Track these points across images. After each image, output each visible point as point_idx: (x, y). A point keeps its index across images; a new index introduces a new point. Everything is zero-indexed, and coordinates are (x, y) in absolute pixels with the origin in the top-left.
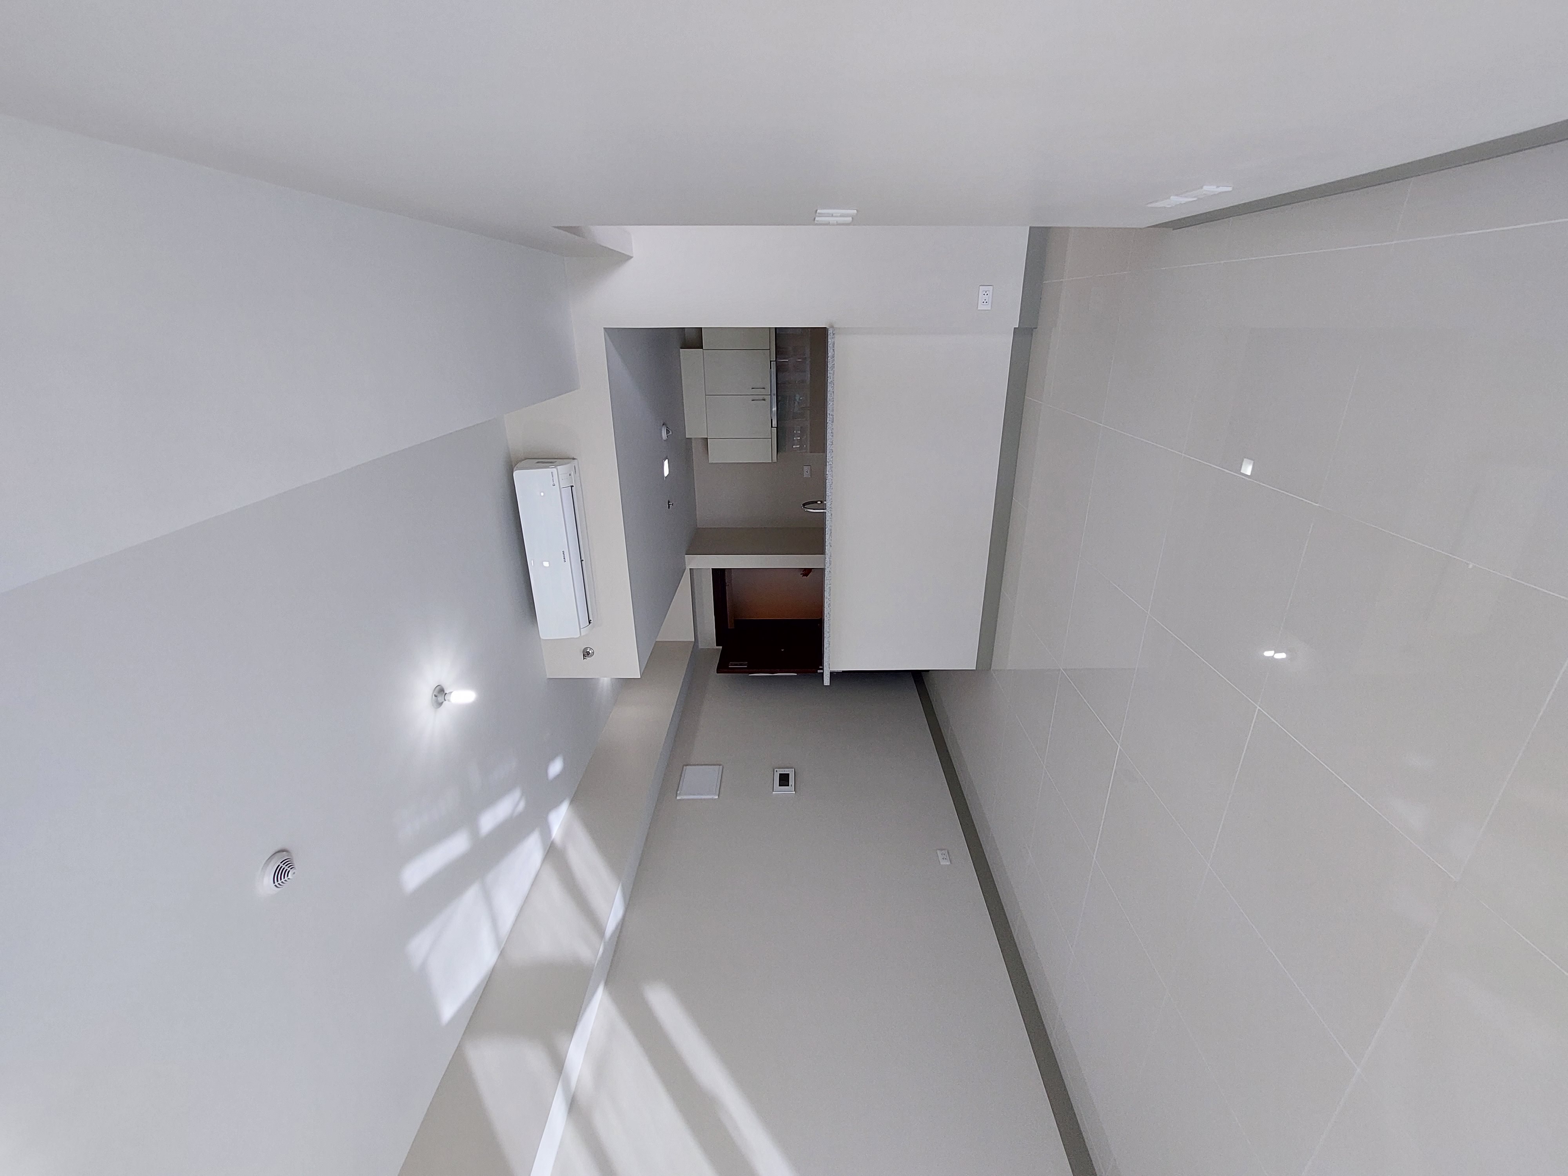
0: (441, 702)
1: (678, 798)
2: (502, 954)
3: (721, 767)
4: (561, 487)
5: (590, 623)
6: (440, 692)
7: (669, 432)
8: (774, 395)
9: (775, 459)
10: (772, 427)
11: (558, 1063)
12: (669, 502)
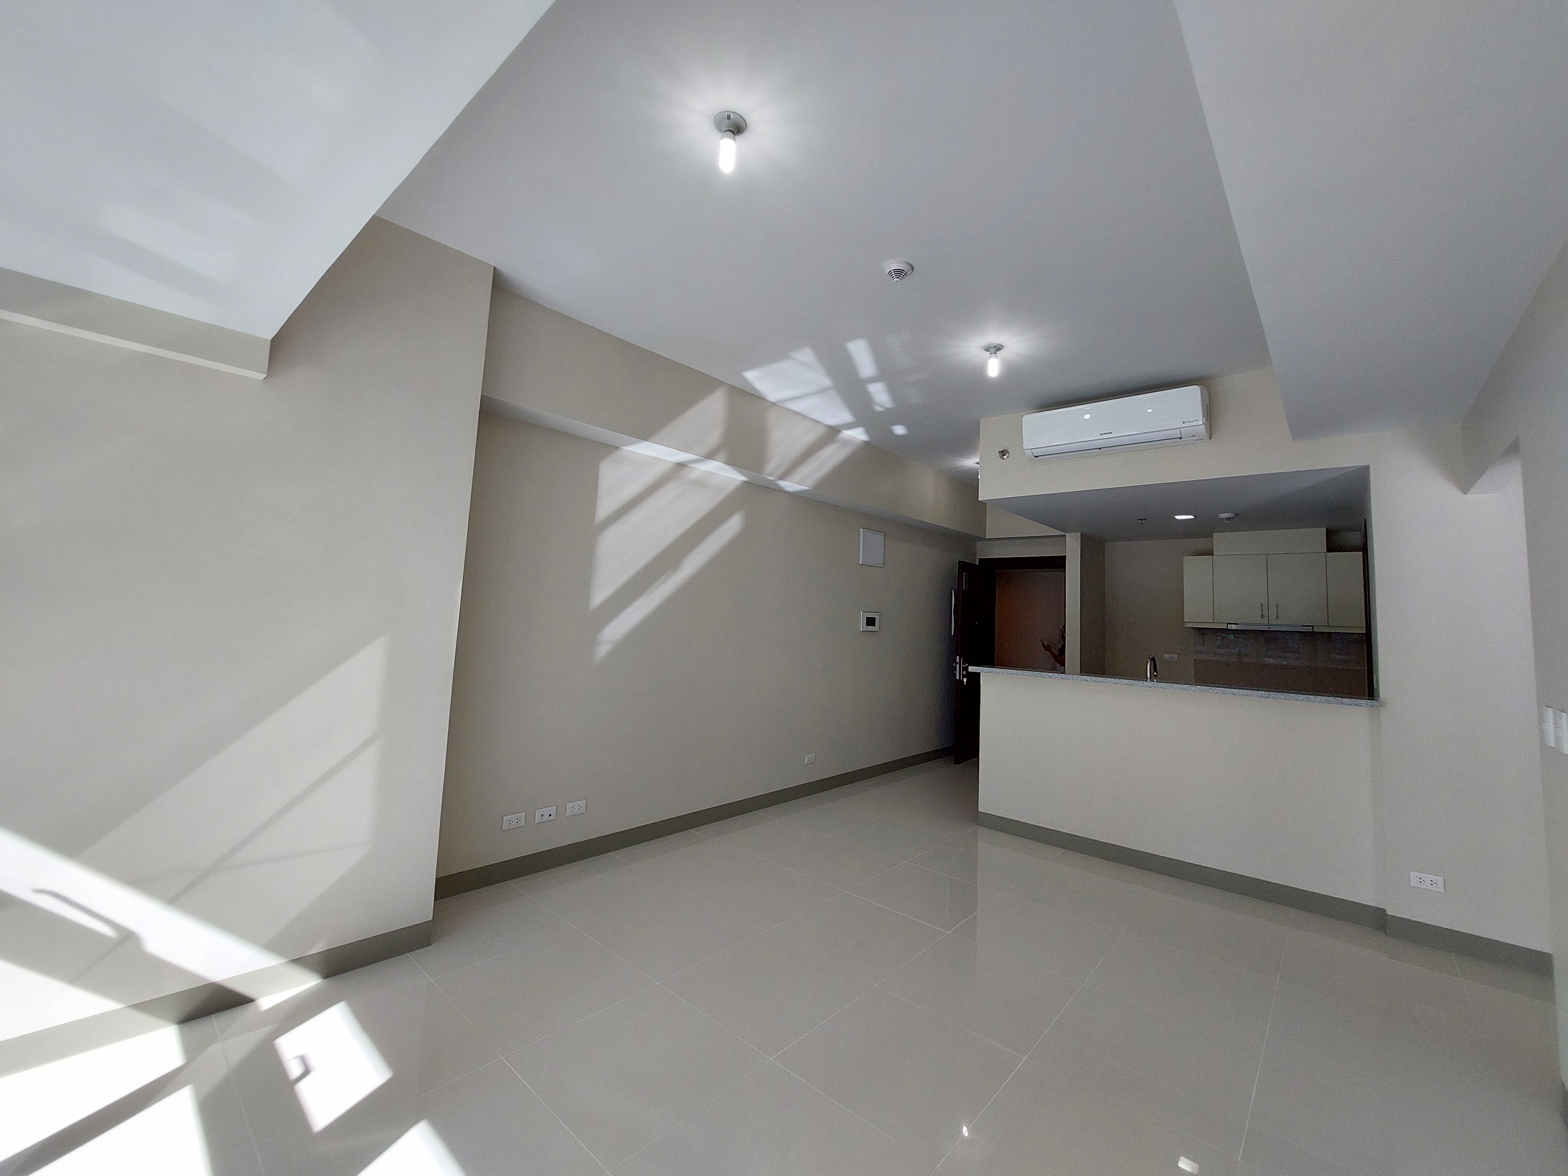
0: (990, 350)
1: (861, 530)
2: (774, 404)
3: (882, 566)
4: (1181, 429)
5: (1035, 457)
6: (998, 348)
7: (1227, 521)
8: (1269, 628)
9: (1189, 625)
10: (1228, 624)
11: (710, 456)
12: (1145, 519)
